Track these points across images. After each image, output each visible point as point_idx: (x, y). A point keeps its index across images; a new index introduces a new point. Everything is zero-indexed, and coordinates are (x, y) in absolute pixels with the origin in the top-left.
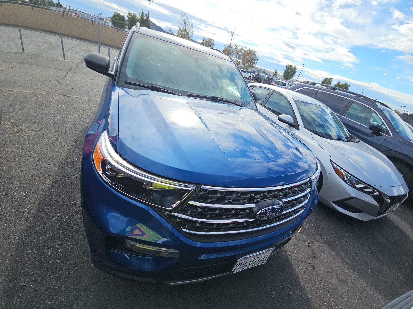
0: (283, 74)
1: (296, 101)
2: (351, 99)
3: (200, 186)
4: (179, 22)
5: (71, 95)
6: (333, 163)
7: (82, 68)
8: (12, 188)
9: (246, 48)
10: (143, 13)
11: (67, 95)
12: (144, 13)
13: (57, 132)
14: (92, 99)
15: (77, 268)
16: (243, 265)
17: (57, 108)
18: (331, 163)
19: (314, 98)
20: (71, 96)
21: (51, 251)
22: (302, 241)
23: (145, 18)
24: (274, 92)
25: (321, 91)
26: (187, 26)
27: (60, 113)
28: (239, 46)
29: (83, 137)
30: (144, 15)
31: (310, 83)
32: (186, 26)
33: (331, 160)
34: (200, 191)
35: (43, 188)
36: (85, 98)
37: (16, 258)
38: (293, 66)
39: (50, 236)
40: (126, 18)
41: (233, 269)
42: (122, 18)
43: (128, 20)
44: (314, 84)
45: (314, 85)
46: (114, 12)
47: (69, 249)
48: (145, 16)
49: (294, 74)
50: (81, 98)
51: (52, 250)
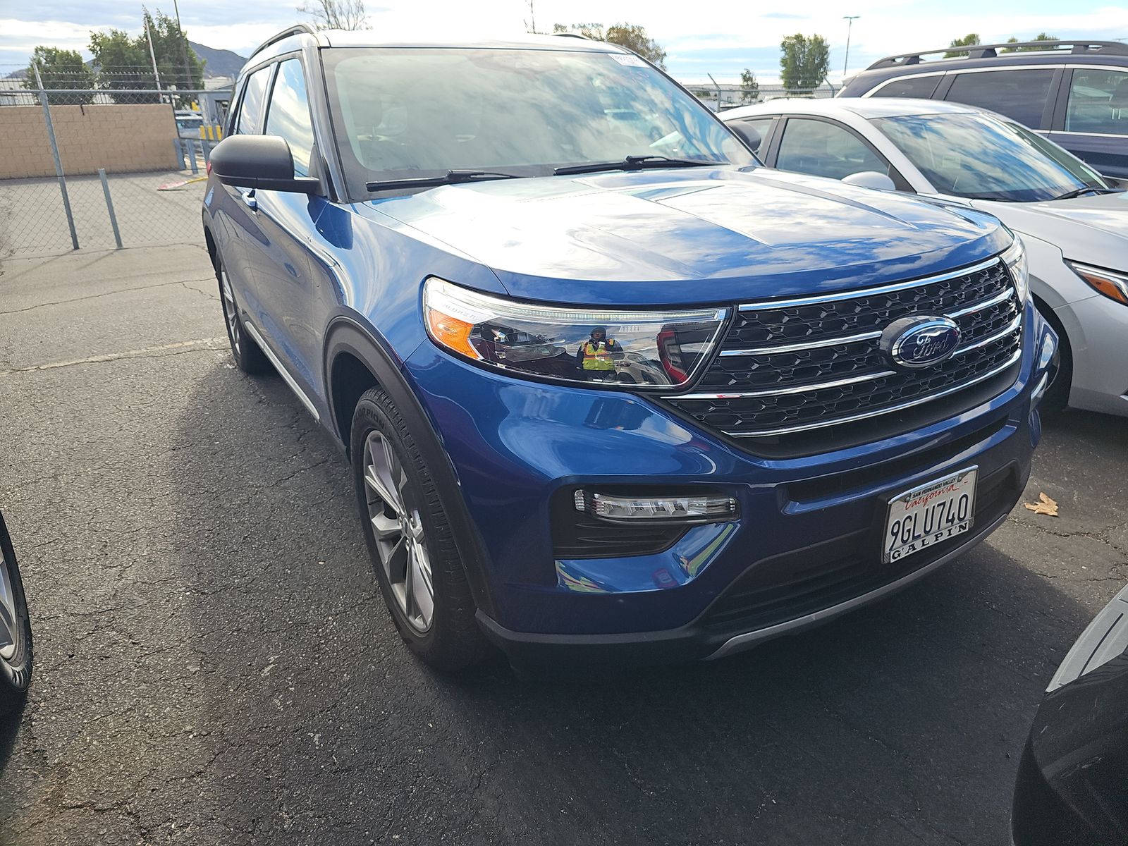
0: (782, 78)
1: (877, 122)
2: (1062, 66)
3: (735, 306)
4: (304, 10)
5: (54, 361)
6: (1074, 265)
7: (23, 273)
8: (78, 637)
9: (598, 26)
10: (148, 18)
11: (40, 365)
12: (153, 17)
13: (96, 472)
14: (133, 352)
15: (420, 751)
16: (909, 531)
17: (40, 411)
18: (1071, 268)
19: (938, 99)
20: (57, 365)
21: (317, 735)
22: (1072, 534)
23: (164, 32)
24: (788, 119)
25: (949, 73)
26: (341, 14)
27: (61, 420)
28: (573, 26)
29: (190, 462)
30: (156, 23)
31: (898, 61)
32: (335, 17)
33: (1065, 259)
34: (739, 319)
35: (173, 614)
36: (107, 358)
37: (226, 778)
38: (808, 35)
39: (286, 707)
40: (87, 57)
41: (887, 551)
42: (71, 62)
43: (95, 63)
44: (914, 59)
45: (918, 63)
46: (34, 52)
47: (365, 719)
48: (160, 27)
49: (823, 62)
50: (93, 362)
51: (317, 732)
